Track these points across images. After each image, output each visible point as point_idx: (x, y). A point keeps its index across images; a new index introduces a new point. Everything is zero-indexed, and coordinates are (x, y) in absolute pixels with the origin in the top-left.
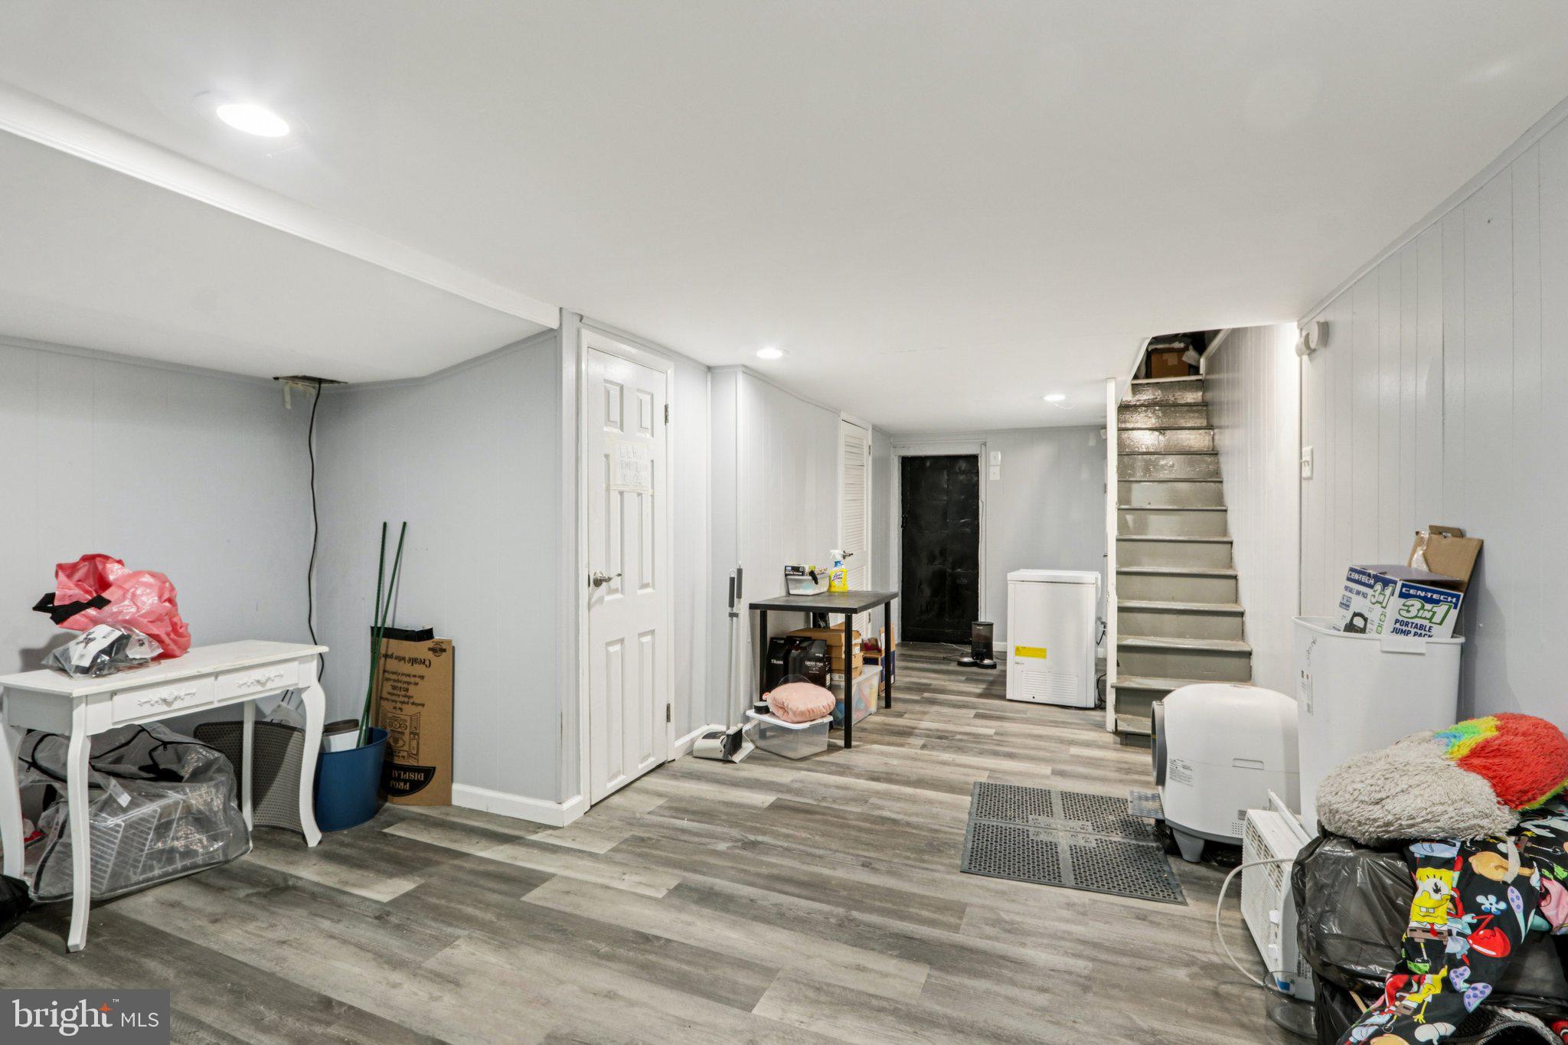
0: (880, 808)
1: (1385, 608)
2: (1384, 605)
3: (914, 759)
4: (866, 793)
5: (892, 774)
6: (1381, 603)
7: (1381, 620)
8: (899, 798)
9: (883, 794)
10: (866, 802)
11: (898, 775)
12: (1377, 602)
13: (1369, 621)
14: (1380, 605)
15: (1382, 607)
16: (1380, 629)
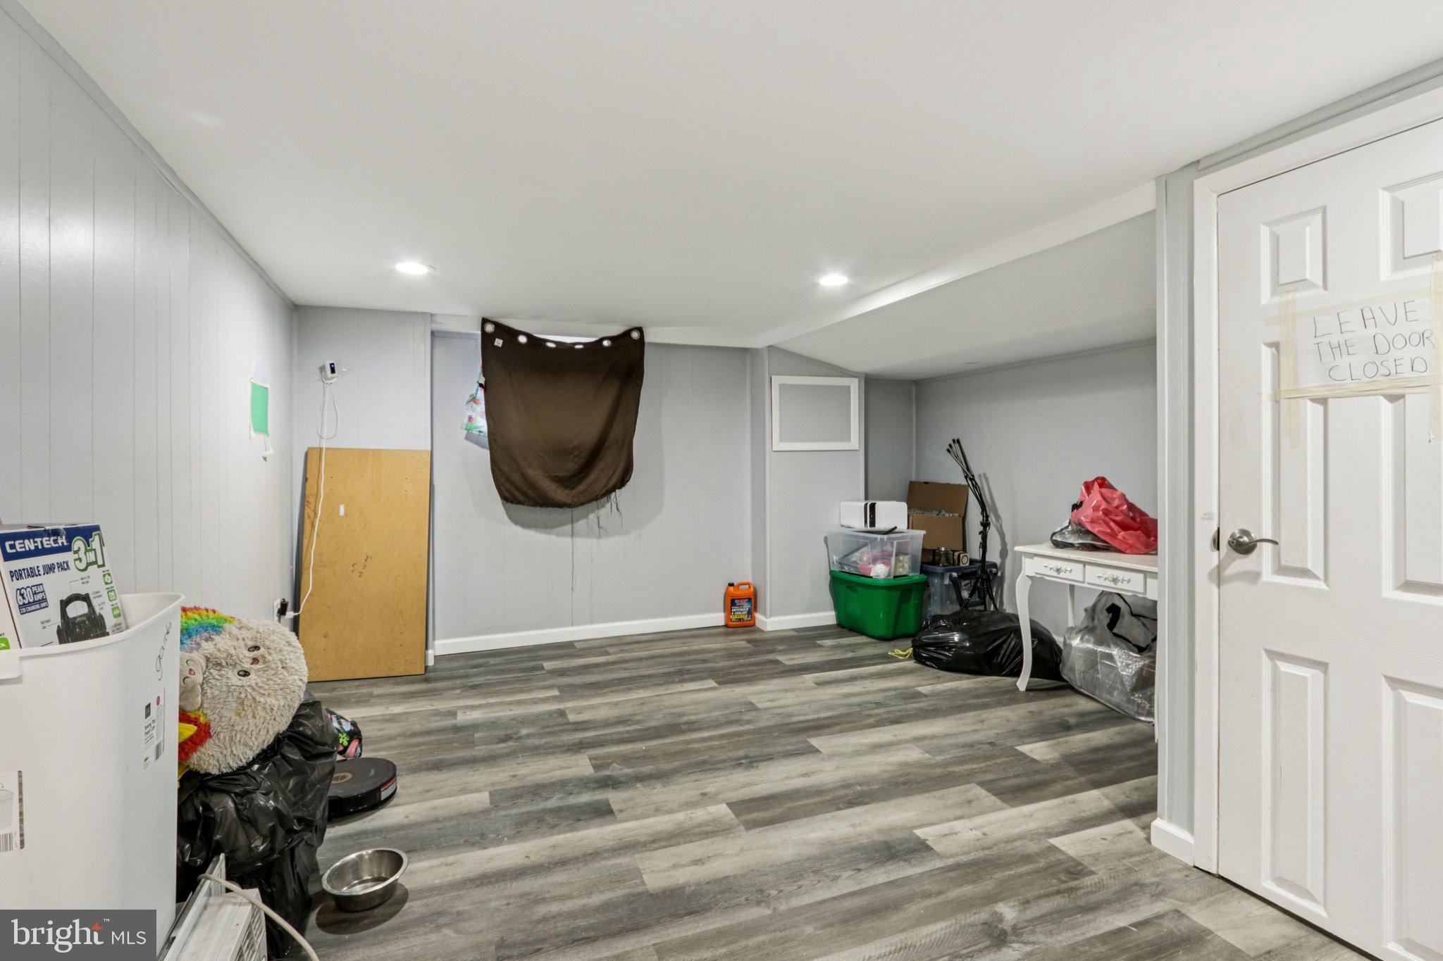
1: (103, 565)
2: (100, 563)
6: (95, 563)
7: (106, 583)
12: (89, 564)
13: (91, 597)
14: (96, 566)
15: (99, 566)
16: (113, 594)
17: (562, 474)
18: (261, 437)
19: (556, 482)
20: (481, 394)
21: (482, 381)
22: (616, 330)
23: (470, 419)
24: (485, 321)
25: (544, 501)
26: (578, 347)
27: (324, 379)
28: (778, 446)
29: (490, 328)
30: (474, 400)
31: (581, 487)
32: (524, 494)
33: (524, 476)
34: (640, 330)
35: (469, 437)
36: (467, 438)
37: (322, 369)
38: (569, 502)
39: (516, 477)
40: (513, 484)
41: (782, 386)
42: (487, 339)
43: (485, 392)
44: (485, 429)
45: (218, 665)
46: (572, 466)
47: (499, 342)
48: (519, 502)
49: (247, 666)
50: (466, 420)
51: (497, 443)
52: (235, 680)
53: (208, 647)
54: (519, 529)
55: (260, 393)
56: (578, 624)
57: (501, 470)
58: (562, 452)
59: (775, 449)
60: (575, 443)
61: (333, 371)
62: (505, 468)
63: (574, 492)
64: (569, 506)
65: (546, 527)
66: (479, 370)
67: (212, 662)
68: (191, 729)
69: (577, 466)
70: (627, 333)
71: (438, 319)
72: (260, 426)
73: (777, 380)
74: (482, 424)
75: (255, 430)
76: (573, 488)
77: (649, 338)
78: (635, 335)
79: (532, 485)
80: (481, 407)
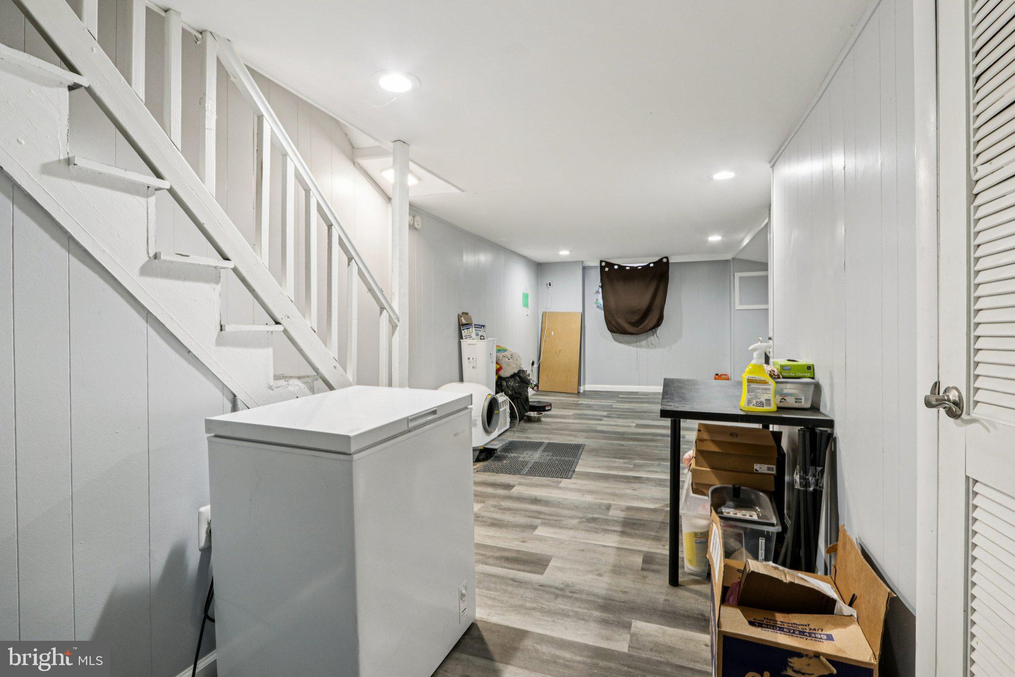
0: (624, 463)
3: (614, 495)
4: (637, 469)
5: (627, 482)
8: (617, 468)
9: (627, 470)
10: (634, 465)
11: (622, 481)
17: (632, 321)
18: (526, 309)
19: (630, 324)
20: (600, 290)
21: (600, 284)
22: (656, 259)
23: (597, 299)
24: (601, 262)
25: (624, 332)
26: (639, 268)
27: (548, 288)
28: (738, 307)
29: (603, 264)
30: (598, 292)
31: (641, 326)
32: (616, 328)
33: (617, 323)
34: (667, 258)
35: (598, 307)
36: (597, 307)
37: (547, 284)
38: (635, 332)
39: (614, 322)
40: (612, 324)
41: (740, 278)
42: (602, 268)
43: (602, 289)
44: (602, 303)
45: (504, 357)
46: (636, 318)
47: (607, 269)
48: (615, 332)
49: (510, 358)
50: (595, 300)
51: (606, 308)
52: (507, 360)
53: (503, 354)
54: (618, 344)
55: (526, 296)
56: (642, 385)
57: (608, 319)
58: (633, 312)
59: (736, 308)
60: (638, 308)
61: (550, 285)
62: (609, 319)
63: (638, 328)
64: (635, 334)
65: (628, 343)
66: (599, 280)
67: (504, 356)
68: (498, 367)
69: (639, 317)
70: (661, 260)
71: (584, 262)
72: (526, 305)
73: (738, 275)
74: (601, 301)
75: (524, 306)
76: (638, 327)
77: (671, 261)
78: (665, 260)
79: (620, 326)
80: (600, 295)
